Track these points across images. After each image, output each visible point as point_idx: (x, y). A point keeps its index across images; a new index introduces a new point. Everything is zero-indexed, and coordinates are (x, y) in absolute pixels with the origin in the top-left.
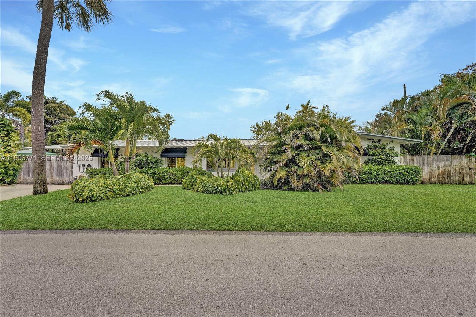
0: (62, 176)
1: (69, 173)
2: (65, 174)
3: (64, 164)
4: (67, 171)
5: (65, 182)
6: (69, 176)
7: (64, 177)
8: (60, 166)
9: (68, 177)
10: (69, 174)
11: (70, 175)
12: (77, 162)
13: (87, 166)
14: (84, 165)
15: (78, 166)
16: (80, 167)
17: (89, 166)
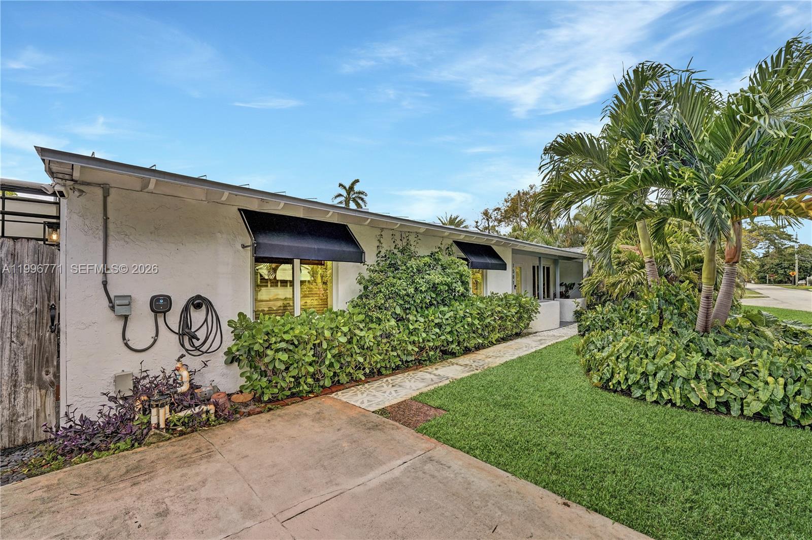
11: (21, 376)
12: (105, 284)
13: (186, 309)
14: (168, 300)
15: (112, 308)
16: (126, 318)
17: (198, 307)
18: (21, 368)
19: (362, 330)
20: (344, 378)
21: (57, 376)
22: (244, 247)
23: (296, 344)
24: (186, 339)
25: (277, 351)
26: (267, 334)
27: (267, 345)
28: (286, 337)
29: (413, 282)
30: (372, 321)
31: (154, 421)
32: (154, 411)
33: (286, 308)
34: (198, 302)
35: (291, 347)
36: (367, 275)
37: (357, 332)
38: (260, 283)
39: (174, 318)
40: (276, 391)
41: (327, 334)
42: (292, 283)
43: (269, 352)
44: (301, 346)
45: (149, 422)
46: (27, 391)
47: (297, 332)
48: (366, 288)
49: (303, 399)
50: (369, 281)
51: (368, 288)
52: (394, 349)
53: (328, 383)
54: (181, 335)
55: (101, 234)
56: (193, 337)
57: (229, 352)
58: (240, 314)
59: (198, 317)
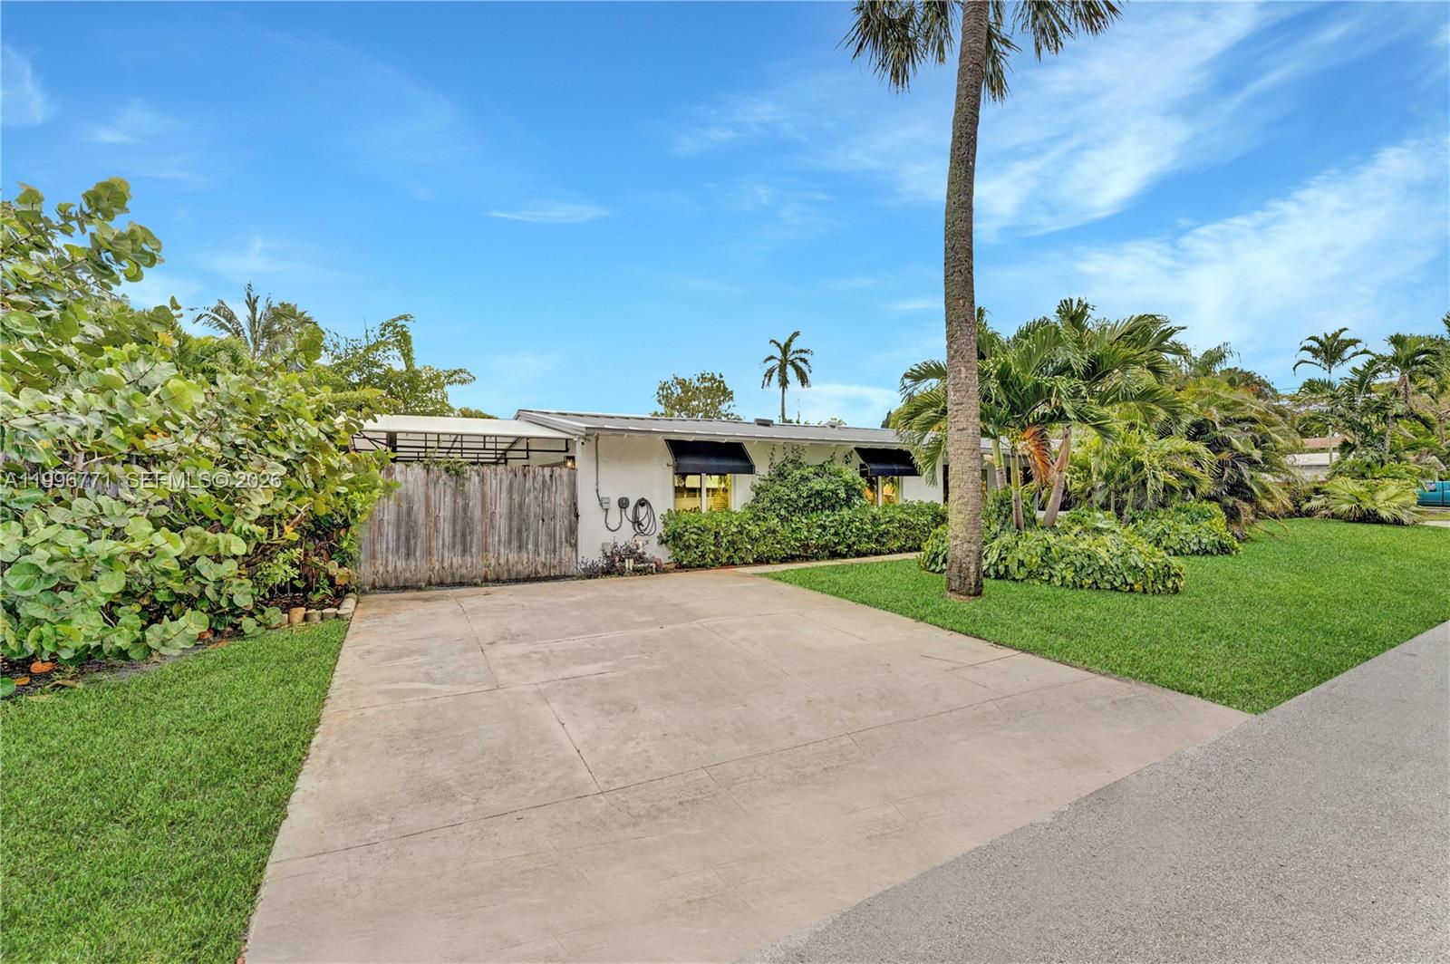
0: (530, 546)
1: (561, 534)
2: (543, 538)
3: (536, 498)
4: (549, 525)
5: (540, 569)
6: (561, 548)
7: (537, 552)
8: (521, 506)
9: (555, 551)
10: (561, 538)
11: (564, 540)
12: (597, 491)
13: (636, 506)
14: (627, 500)
15: (601, 504)
16: (607, 510)
17: (643, 505)
18: (564, 535)
19: (750, 525)
20: (737, 560)
21: (576, 541)
22: (668, 465)
23: (702, 530)
24: (636, 525)
25: (692, 533)
26: (685, 523)
27: (685, 529)
28: (696, 525)
29: (797, 490)
30: (759, 519)
31: (627, 566)
32: (627, 560)
33: (696, 510)
34: (642, 503)
35: (700, 532)
36: (757, 482)
37: (746, 526)
38: (679, 491)
39: (630, 510)
40: (690, 560)
41: (724, 525)
42: (700, 490)
43: (686, 533)
44: (706, 532)
45: (625, 567)
46: (566, 547)
47: (703, 522)
48: (757, 494)
49: (707, 569)
50: (759, 488)
51: (759, 491)
52: (778, 543)
53: (724, 560)
54: (634, 523)
55: (595, 461)
56: (640, 524)
57: (660, 537)
58: (669, 510)
59: (642, 511)
